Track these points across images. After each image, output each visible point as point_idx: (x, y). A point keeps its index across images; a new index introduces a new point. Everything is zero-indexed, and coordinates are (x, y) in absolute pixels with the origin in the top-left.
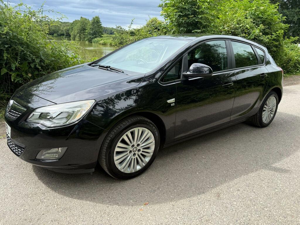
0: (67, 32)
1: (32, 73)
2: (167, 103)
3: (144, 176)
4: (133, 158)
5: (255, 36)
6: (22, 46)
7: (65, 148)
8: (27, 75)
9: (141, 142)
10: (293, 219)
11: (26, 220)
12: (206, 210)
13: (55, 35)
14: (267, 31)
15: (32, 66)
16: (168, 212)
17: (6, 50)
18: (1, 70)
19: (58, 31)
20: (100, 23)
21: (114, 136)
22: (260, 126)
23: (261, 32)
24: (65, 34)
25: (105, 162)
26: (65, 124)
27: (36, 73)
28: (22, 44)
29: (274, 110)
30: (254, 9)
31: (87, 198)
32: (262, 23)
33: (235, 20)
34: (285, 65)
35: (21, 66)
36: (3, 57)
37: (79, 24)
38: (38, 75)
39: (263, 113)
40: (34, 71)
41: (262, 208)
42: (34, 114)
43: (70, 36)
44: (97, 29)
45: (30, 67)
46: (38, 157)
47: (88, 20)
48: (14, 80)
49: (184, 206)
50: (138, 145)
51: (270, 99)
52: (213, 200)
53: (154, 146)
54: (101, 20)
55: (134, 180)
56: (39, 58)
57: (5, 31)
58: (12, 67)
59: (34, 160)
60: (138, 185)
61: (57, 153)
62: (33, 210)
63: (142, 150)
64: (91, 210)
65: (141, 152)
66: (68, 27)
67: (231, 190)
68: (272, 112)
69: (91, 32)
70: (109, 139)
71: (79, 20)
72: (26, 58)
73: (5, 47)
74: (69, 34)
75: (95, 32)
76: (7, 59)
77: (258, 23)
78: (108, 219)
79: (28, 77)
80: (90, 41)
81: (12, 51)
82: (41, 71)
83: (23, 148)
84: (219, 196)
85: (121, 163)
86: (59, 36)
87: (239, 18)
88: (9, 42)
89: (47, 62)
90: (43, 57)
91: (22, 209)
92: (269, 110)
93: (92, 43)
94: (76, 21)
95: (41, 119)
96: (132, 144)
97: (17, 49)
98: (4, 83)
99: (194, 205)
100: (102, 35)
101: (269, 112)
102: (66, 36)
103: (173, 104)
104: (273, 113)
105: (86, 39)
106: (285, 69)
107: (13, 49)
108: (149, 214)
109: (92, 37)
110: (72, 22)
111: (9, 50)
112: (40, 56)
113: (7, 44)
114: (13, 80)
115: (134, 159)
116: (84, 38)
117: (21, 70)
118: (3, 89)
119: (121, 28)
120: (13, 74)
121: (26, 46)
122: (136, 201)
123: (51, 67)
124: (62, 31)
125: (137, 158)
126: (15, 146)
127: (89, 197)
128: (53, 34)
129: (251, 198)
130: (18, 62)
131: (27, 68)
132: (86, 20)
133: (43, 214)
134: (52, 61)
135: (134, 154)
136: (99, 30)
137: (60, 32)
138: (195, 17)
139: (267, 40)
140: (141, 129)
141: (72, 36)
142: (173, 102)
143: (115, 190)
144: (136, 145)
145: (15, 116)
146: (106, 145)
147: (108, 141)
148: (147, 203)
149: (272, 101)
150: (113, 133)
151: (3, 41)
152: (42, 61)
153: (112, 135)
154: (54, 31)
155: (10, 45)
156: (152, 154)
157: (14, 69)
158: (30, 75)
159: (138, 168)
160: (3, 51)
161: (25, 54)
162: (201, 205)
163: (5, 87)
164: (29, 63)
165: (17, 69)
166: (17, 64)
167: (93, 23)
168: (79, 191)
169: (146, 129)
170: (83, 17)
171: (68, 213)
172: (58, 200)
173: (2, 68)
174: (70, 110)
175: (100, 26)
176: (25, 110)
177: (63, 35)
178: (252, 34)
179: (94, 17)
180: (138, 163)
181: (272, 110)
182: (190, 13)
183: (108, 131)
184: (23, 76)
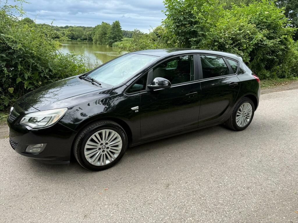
0: (90, 36)
1: (42, 81)
2: (131, 110)
3: (112, 169)
4: (102, 154)
5: (258, 40)
6: (34, 59)
7: (46, 144)
8: (38, 83)
9: (109, 141)
10: (222, 207)
11: (14, 196)
12: (152, 196)
13: (79, 39)
14: (272, 35)
15: (42, 75)
16: (121, 196)
17: (20, 63)
18: (17, 79)
19: (81, 36)
20: (120, 28)
21: (84, 136)
22: (235, 129)
23: (265, 36)
24: (88, 39)
25: (77, 156)
26: (45, 126)
27: (46, 81)
28: (33, 57)
29: (251, 115)
30: (258, 14)
31: (63, 183)
32: (267, 28)
33: (237, 26)
34: (295, 68)
35: (33, 76)
36: (18, 68)
37: (100, 29)
38: (47, 83)
39: (237, 118)
40: (44, 79)
41: (200, 197)
42: (25, 119)
43: (92, 40)
44: (117, 33)
45: (41, 76)
46: (27, 150)
47: (109, 25)
48: (27, 88)
49: (136, 192)
50: (107, 144)
51: (243, 105)
52: (161, 189)
53: (122, 145)
54: (121, 25)
55: (103, 172)
56: (48, 68)
57: (19, 48)
58: (25, 76)
59: (24, 153)
60: (105, 176)
61: (40, 147)
62: (21, 189)
63: (110, 148)
64: (63, 192)
65: (109, 149)
66: (91, 32)
67: (181, 182)
68: (247, 117)
69: (112, 36)
70: (80, 139)
71: (101, 24)
72: (37, 68)
73: (19, 61)
74: (91, 38)
75: (115, 36)
76: (21, 70)
77: (263, 28)
78: (74, 198)
79: (39, 85)
80: (111, 45)
81: (25, 63)
82: (49, 79)
83: (17, 144)
84: (168, 187)
85: (91, 157)
86: (82, 41)
87: (242, 24)
88: (23, 56)
89: (54, 71)
90: (51, 68)
91: (14, 189)
92: (245, 115)
93: (112, 46)
94: (98, 26)
95: (30, 122)
96: (101, 143)
97: (29, 62)
98: (19, 90)
99: (144, 192)
100: (122, 39)
101: (244, 116)
102: (89, 40)
103: (137, 111)
104: (250, 117)
105: (107, 43)
106: (295, 72)
107: (25, 62)
108: (106, 197)
109: (112, 41)
110: (94, 27)
111: (22, 62)
112: (49, 67)
113: (21, 58)
114: (25, 88)
115: (104, 154)
116: (106, 42)
117: (33, 79)
118: (18, 95)
119: (139, 32)
120: (26, 82)
121: (36, 59)
122: (99, 187)
123: (58, 76)
124: (85, 35)
125: (106, 154)
126: (14, 144)
127: (64, 182)
128: (77, 39)
129: (195, 189)
130: (30, 73)
131: (38, 77)
132: (107, 24)
133: (28, 193)
134: (60, 70)
135: (103, 151)
136: (119, 34)
137: (83, 36)
138: (192, 26)
139: (272, 44)
140: (108, 131)
141: (94, 41)
142: (138, 109)
143: (86, 179)
144: (104, 144)
145: (13, 119)
146: (77, 143)
147: (79, 140)
148: (107, 189)
149: (247, 107)
150: (83, 134)
151: (17, 55)
152: (50, 71)
153: (82, 135)
154: (77, 36)
155: (24, 58)
156: (120, 151)
157: (26, 78)
158: (40, 83)
159: (108, 162)
160: (18, 63)
161: (36, 66)
162: (150, 192)
163: (20, 94)
164: (40, 73)
165: (30, 78)
166: (29, 74)
167: (114, 27)
168: (58, 177)
169: (113, 131)
170: (104, 22)
171: (45, 193)
172: (41, 183)
173: (17, 78)
174: (50, 116)
175: (119, 30)
176: (19, 115)
177: (86, 39)
178: (254, 39)
179: (114, 22)
180: (107, 158)
181: (247, 115)
182: (188, 23)
183: (78, 132)
184: (34, 84)
